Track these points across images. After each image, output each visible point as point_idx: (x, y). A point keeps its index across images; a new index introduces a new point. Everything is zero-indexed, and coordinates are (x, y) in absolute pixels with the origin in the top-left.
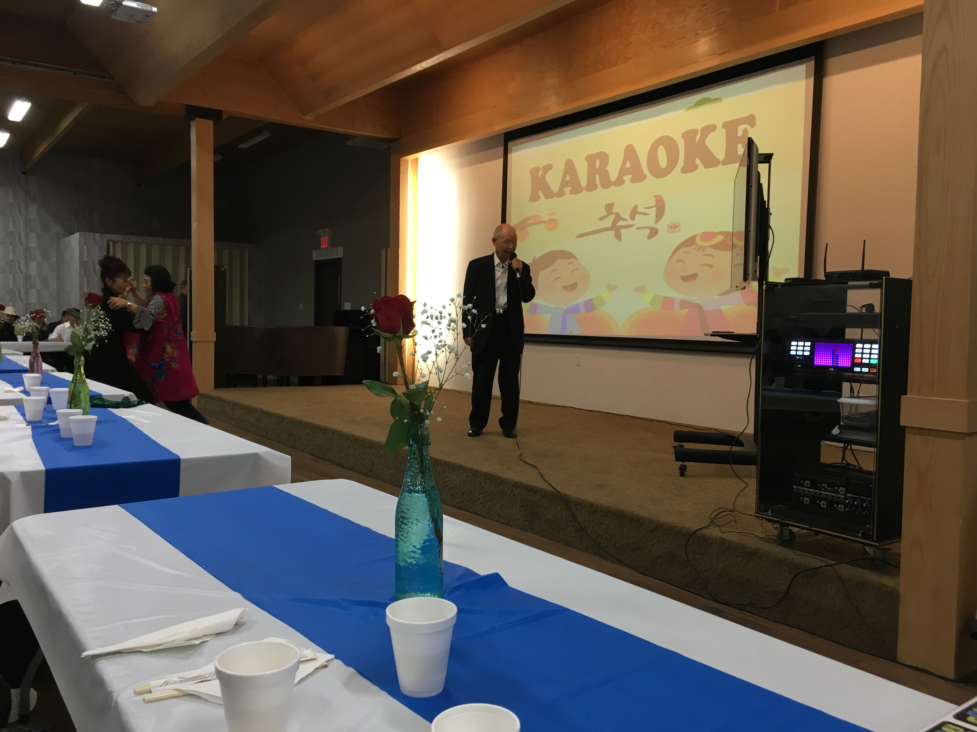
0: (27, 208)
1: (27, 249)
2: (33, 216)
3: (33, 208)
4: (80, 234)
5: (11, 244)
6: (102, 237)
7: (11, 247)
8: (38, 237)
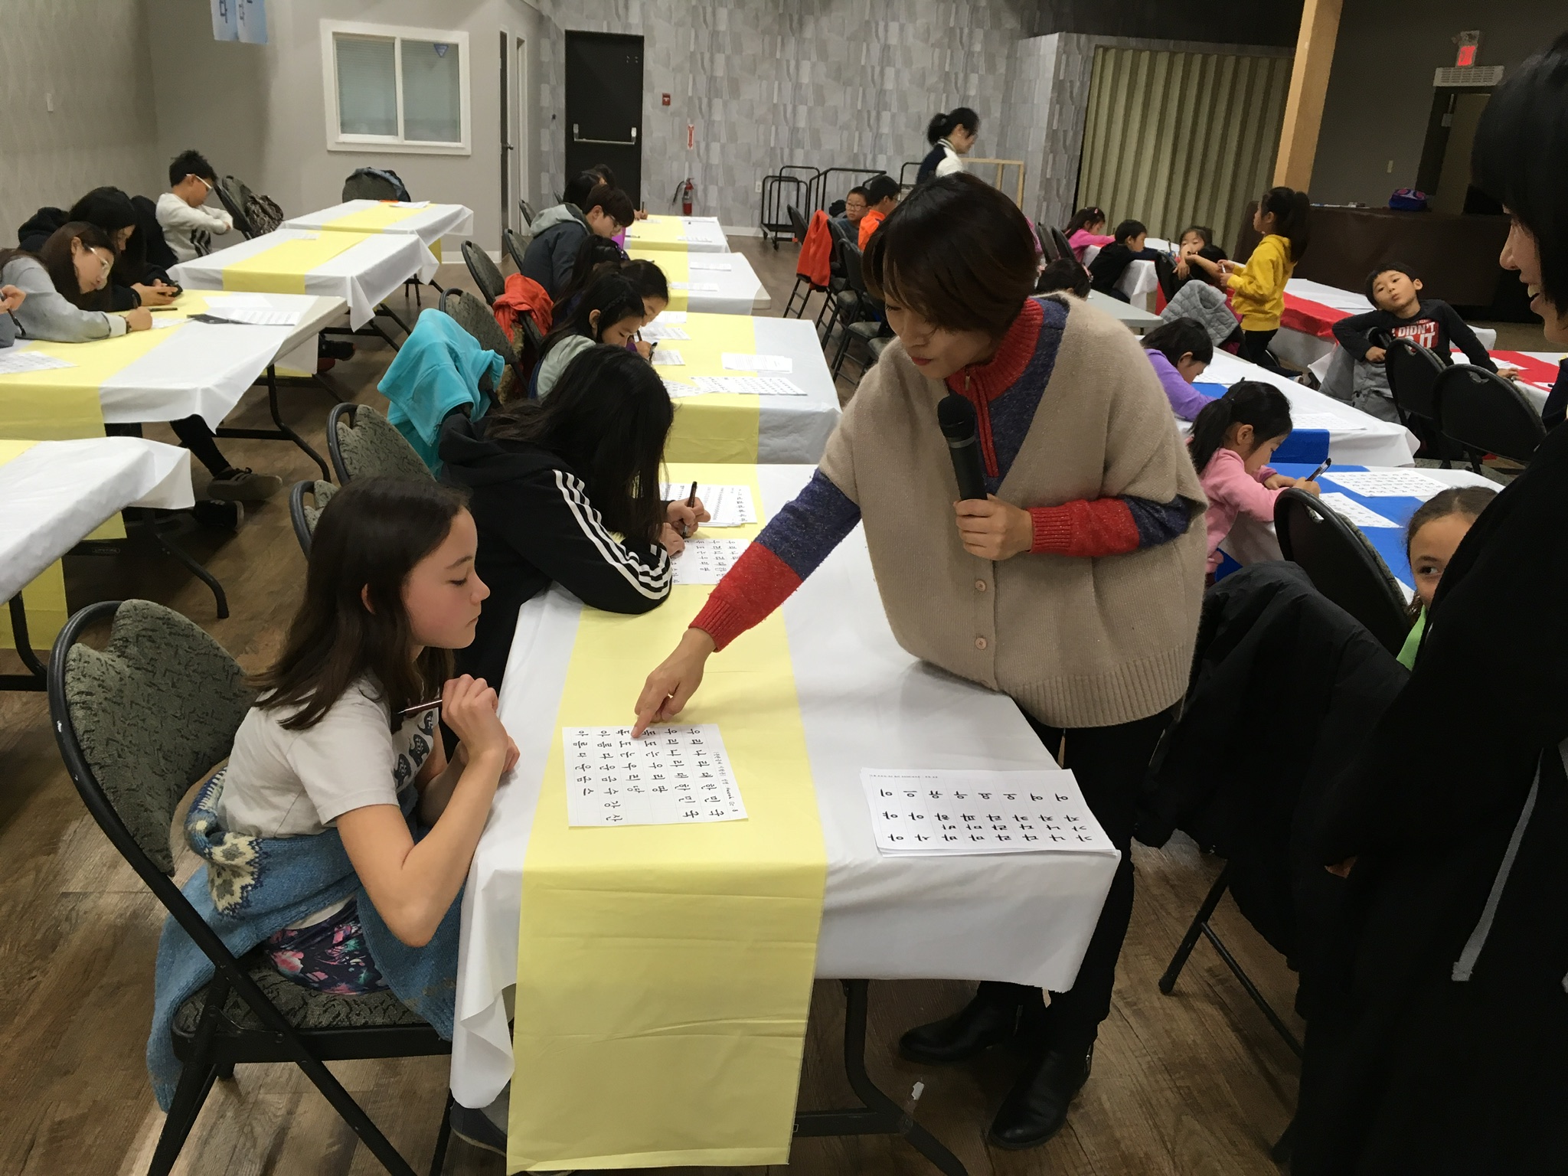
1: (970, 54)
4: (1060, 36)
5: (949, 48)
6: (1089, 41)
7: (949, 52)
8: (986, 35)
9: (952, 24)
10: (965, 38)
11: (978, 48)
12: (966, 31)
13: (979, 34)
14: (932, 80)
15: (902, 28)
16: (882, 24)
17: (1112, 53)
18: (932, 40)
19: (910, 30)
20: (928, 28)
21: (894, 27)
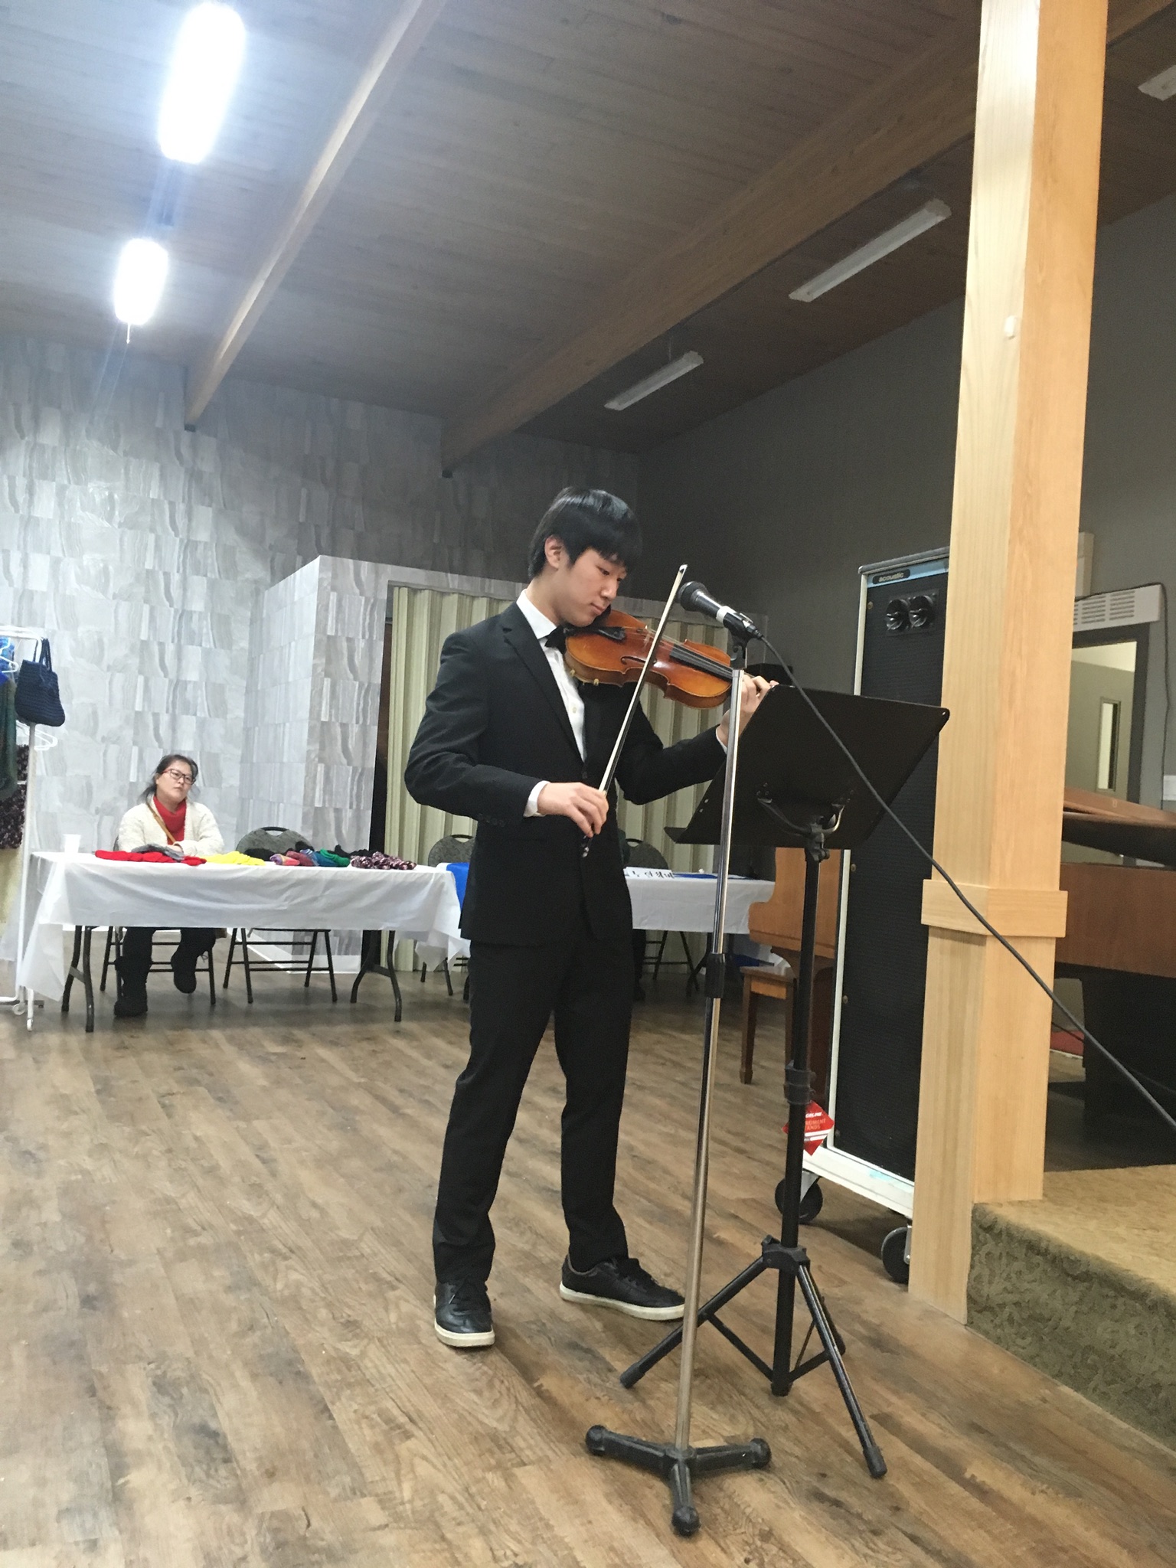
0: (189, 514)
1: (184, 615)
2: (203, 535)
3: (205, 515)
4: (322, 563)
5: (146, 601)
6: (377, 574)
7: (146, 608)
8: (212, 585)
9: (148, 565)
10: (176, 592)
11: (197, 605)
12: (176, 578)
13: (199, 585)
14: (117, 652)
15: (56, 563)
16: (16, 557)
17: (424, 599)
18: (112, 589)
19: (70, 568)
20: (106, 570)
21: (40, 564)
